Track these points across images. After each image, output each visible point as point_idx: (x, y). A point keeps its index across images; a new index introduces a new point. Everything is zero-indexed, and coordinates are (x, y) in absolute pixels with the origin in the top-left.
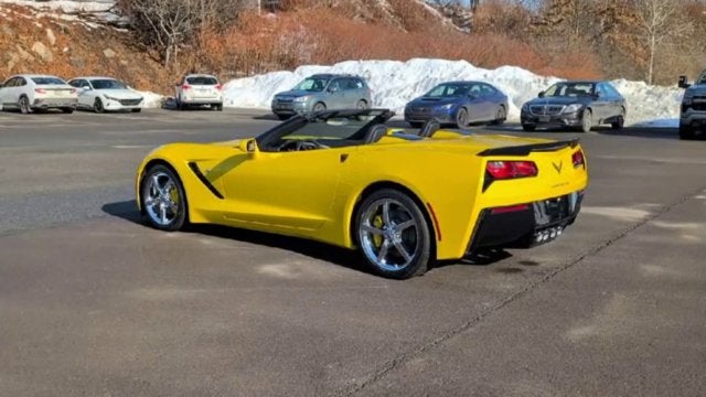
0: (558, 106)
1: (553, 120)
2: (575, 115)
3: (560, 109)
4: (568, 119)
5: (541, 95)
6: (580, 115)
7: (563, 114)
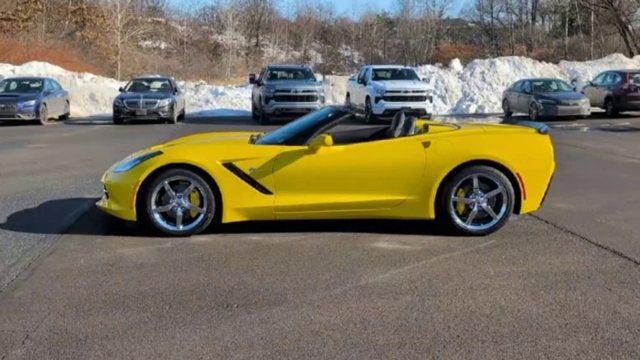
0: (153, 100)
1: (150, 113)
2: (166, 109)
3: (156, 103)
4: (163, 112)
5: (121, 90)
6: (172, 107)
7: (159, 108)
